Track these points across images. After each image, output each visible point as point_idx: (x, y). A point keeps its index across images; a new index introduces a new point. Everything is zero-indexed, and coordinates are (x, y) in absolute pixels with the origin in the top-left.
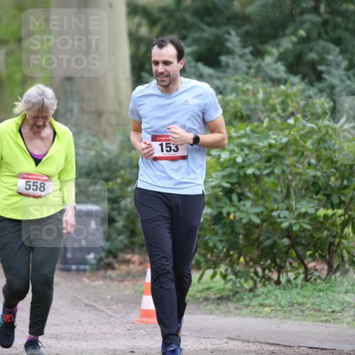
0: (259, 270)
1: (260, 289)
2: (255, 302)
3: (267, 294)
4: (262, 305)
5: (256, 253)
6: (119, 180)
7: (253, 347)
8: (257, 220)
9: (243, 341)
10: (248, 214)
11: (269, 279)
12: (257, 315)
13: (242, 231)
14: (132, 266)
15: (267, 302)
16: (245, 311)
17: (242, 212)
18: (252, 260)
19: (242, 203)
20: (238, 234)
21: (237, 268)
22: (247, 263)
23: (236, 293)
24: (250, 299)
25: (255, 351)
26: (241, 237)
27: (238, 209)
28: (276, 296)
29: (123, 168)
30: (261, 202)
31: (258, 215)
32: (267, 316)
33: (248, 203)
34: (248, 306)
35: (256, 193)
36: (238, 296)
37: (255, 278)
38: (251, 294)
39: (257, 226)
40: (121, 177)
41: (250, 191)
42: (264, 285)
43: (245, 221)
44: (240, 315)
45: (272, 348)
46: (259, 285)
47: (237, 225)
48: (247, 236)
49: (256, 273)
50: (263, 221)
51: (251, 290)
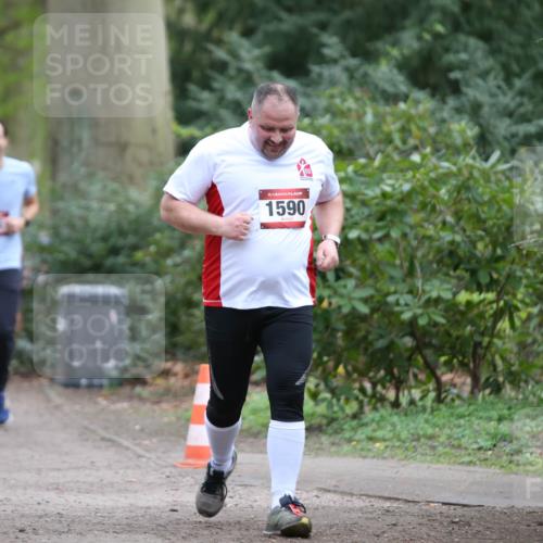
0: (368, 386)
1: (369, 415)
2: (361, 434)
3: (379, 423)
4: (371, 439)
5: (362, 359)
6: (153, 249)
7: (358, 503)
8: (364, 309)
9: (343, 493)
10: (350, 299)
11: (382, 399)
12: (363, 454)
13: (341, 326)
14: (172, 380)
15: (379, 434)
16: (346, 448)
17: (342, 296)
18: (355, 369)
19: (342, 282)
20: (335, 330)
21: (335, 382)
22: (348, 374)
23: (332, 420)
24: (354, 429)
25: (361, 509)
26: (340, 334)
27: (336, 293)
28: (394, 425)
29: (159, 230)
30: (370, 281)
31: (365, 301)
32: (380, 456)
33: (351, 283)
34: (350, 440)
35: (362, 268)
36: (335, 425)
37: (361, 397)
38: (354, 423)
39: (364, 318)
40: (157, 243)
41: (354, 263)
42: (375, 409)
43: (345, 310)
44: (337, 454)
45: (387, 504)
46: (367, 409)
47: (334, 317)
48: (349, 333)
49: (363, 390)
50: (374, 311)
51: (355, 416)
